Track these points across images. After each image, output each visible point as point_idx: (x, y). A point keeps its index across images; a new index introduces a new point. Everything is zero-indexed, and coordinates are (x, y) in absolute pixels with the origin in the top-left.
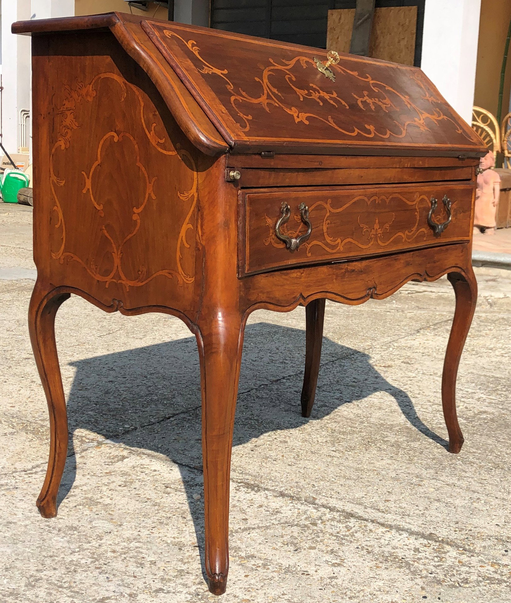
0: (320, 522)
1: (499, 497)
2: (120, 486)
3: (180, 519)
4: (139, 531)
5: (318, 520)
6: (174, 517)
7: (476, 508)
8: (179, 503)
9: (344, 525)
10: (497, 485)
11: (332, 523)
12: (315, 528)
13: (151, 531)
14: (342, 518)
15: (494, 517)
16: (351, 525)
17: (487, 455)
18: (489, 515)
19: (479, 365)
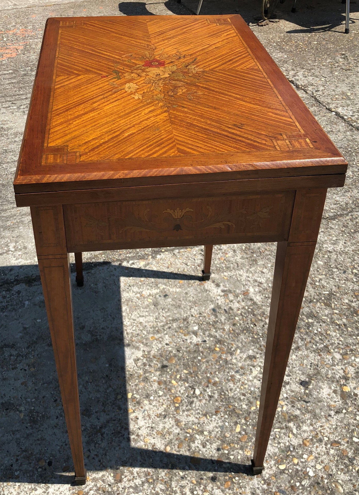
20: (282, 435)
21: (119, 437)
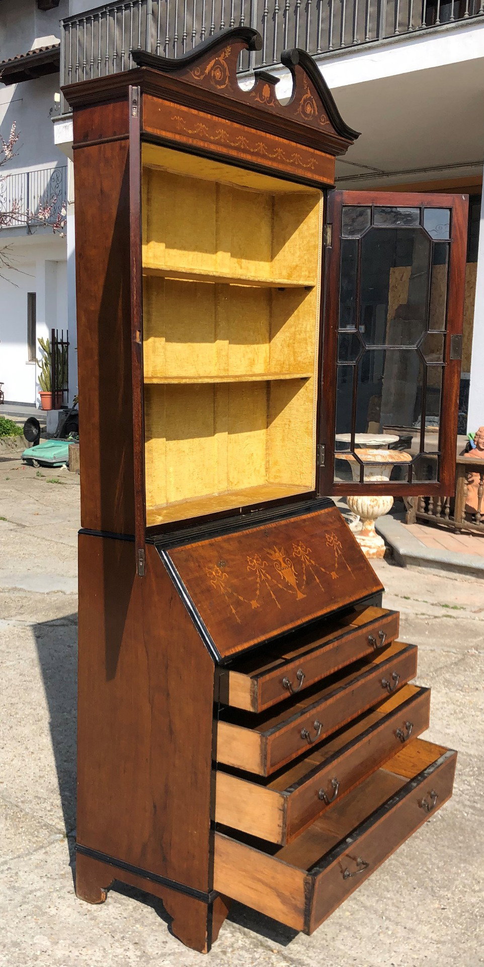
0: (230, 950)
1: (408, 927)
2: (69, 892)
3: (110, 938)
4: (70, 952)
5: (230, 947)
6: (105, 935)
7: (380, 940)
8: (114, 918)
9: (251, 956)
10: (412, 911)
11: (241, 953)
12: (224, 957)
13: (80, 952)
14: (252, 946)
15: (393, 954)
16: (257, 956)
17: (418, 869)
18: (389, 951)
19: (458, 735)
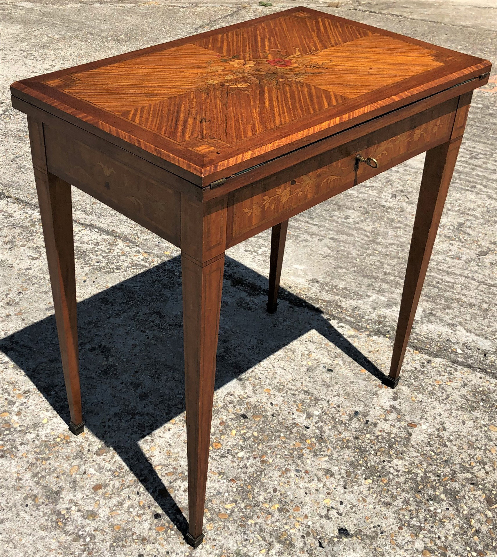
20: (258, 544)
21: (139, 430)
